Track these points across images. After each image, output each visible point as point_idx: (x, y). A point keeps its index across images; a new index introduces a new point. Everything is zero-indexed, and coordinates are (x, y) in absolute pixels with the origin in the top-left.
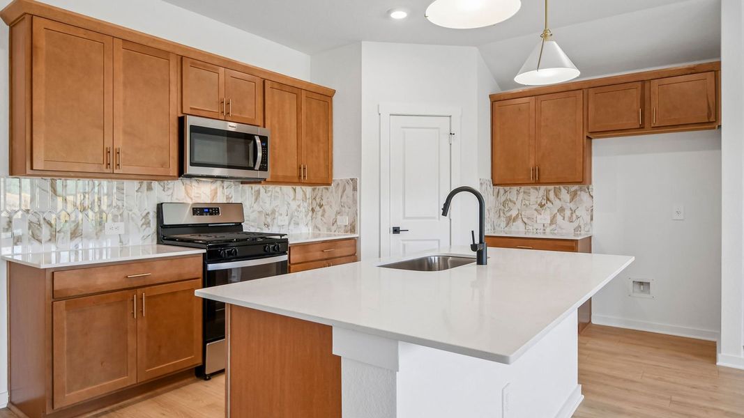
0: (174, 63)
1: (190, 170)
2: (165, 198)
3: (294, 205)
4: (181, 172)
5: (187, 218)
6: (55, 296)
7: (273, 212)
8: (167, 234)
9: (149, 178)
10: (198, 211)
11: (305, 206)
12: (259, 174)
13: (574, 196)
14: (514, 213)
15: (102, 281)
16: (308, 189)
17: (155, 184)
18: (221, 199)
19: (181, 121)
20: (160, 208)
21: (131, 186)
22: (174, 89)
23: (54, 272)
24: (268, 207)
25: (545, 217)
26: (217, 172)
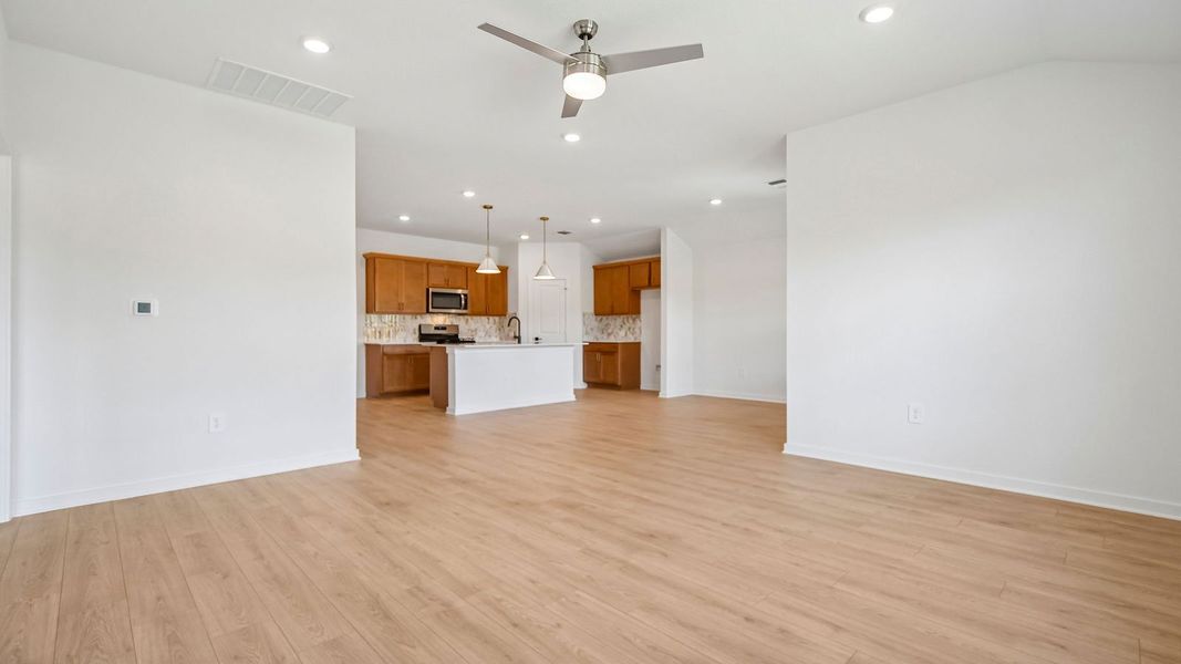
0: (425, 266)
1: (431, 310)
2: (422, 322)
3: (488, 326)
4: (428, 312)
5: (433, 331)
6: (384, 354)
7: (476, 330)
8: (423, 337)
9: (415, 314)
10: (436, 328)
11: (494, 327)
12: (464, 311)
13: (634, 320)
14: (610, 331)
15: (398, 351)
16: (497, 318)
17: (418, 317)
18: (448, 323)
19: (428, 290)
20: (420, 326)
21: (408, 317)
22: (425, 277)
23: (384, 346)
24: (473, 327)
25: (622, 333)
26: (453, 311)
